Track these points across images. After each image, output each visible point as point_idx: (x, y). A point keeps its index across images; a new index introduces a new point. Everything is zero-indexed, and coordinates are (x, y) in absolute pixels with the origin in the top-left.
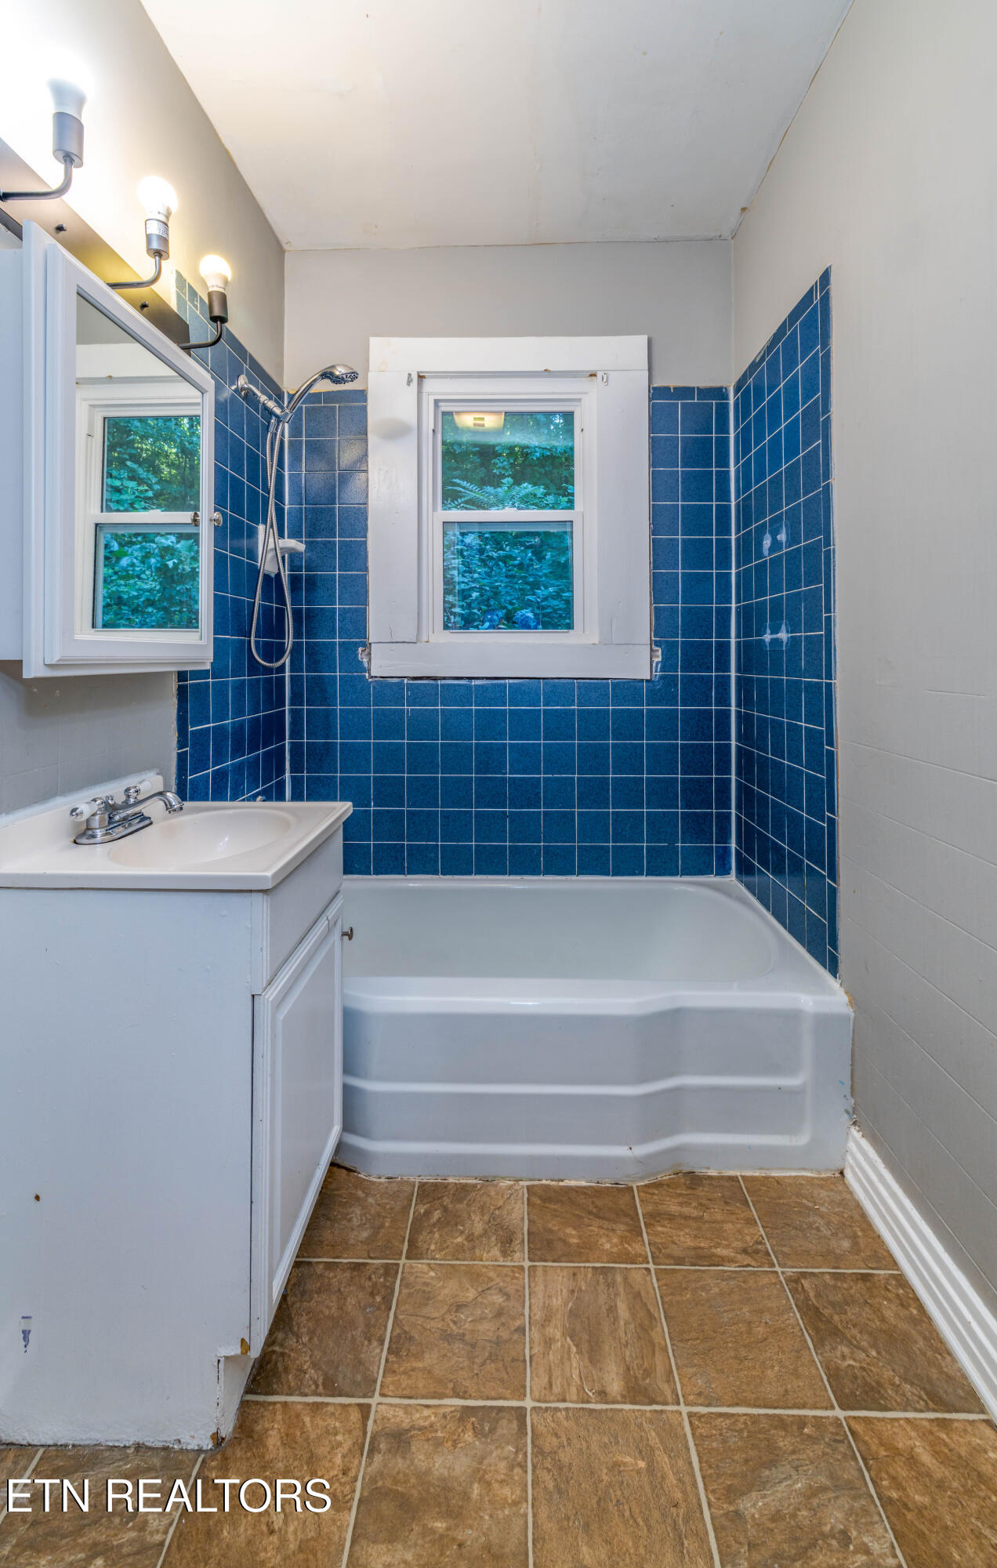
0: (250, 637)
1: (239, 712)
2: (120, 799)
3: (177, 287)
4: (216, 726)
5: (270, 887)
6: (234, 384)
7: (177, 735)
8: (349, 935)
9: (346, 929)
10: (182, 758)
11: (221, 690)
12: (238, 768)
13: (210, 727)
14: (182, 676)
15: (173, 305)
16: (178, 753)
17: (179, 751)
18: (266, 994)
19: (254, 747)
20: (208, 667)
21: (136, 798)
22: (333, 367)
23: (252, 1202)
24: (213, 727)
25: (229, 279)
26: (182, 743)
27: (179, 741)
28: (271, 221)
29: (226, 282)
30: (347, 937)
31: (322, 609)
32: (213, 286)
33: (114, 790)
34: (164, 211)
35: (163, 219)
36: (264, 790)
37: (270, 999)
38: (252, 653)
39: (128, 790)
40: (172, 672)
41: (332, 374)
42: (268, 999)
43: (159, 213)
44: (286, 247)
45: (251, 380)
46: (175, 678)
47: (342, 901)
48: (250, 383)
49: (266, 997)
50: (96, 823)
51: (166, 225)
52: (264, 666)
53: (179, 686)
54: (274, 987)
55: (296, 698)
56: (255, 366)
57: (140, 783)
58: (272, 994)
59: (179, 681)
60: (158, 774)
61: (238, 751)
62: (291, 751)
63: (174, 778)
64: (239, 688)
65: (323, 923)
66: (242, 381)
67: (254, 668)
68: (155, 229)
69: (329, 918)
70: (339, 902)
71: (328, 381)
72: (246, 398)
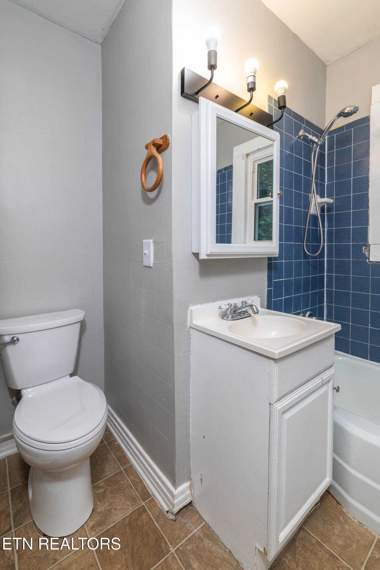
0: (304, 242)
1: (298, 274)
2: (239, 305)
3: (268, 102)
4: (286, 280)
5: (277, 358)
6: (297, 135)
7: (267, 282)
8: (337, 390)
9: (336, 386)
10: (269, 292)
11: (288, 265)
12: (298, 299)
13: (283, 280)
14: (270, 259)
15: (267, 111)
16: (268, 290)
17: (268, 289)
18: (276, 405)
19: (306, 290)
20: (277, 256)
21: (245, 305)
22: (345, 109)
23: (268, 493)
24: (284, 280)
25: (287, 88)
26: (269, 286)
27: (268, 285)
28: (318, 55)
29: (286, 90)
30: (335, 390)
31: (343, 229)
32: (279, 94)
33: (238, 301)
34: (253, 71)
35: (253, 74)
36: (311, 309)
37: (278, 408)
38: (305, 250)
39: (243, 302)
40: (265, 258)
41: (344, 113)
42: (277, 408)
43: (251, 72)
44: (327, 64)
45: (306, 131)
46: (267, 260)
47: (334, 372)
48: (305, 132)
49: (276, 407)
50: (228, 313)
51: (255, 76)
52: (311, 256)
53: (268, 263)
54: (281, 403)
55: (330, 270)
56: (309, 124)
57: (248, 300)
58: (279, 406)
59: (268, 261)
60: (259, 297)
61: (298, 290)
62: (327, 293)
63: (266, 299)
64: (298, 265)
65: (319, 380)
66: (301, 133)
67: (306, 256)
68: (251, 80)
69: (323, 379)
70: (331, 372)
71: (342, 117)
72: (303, 139)
